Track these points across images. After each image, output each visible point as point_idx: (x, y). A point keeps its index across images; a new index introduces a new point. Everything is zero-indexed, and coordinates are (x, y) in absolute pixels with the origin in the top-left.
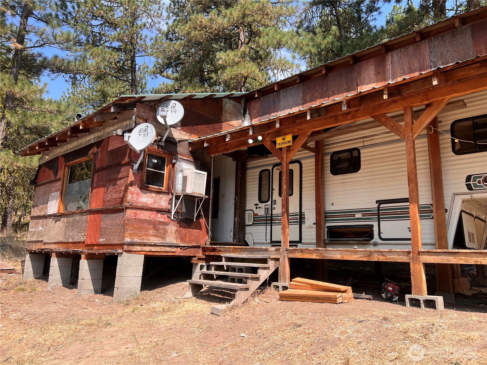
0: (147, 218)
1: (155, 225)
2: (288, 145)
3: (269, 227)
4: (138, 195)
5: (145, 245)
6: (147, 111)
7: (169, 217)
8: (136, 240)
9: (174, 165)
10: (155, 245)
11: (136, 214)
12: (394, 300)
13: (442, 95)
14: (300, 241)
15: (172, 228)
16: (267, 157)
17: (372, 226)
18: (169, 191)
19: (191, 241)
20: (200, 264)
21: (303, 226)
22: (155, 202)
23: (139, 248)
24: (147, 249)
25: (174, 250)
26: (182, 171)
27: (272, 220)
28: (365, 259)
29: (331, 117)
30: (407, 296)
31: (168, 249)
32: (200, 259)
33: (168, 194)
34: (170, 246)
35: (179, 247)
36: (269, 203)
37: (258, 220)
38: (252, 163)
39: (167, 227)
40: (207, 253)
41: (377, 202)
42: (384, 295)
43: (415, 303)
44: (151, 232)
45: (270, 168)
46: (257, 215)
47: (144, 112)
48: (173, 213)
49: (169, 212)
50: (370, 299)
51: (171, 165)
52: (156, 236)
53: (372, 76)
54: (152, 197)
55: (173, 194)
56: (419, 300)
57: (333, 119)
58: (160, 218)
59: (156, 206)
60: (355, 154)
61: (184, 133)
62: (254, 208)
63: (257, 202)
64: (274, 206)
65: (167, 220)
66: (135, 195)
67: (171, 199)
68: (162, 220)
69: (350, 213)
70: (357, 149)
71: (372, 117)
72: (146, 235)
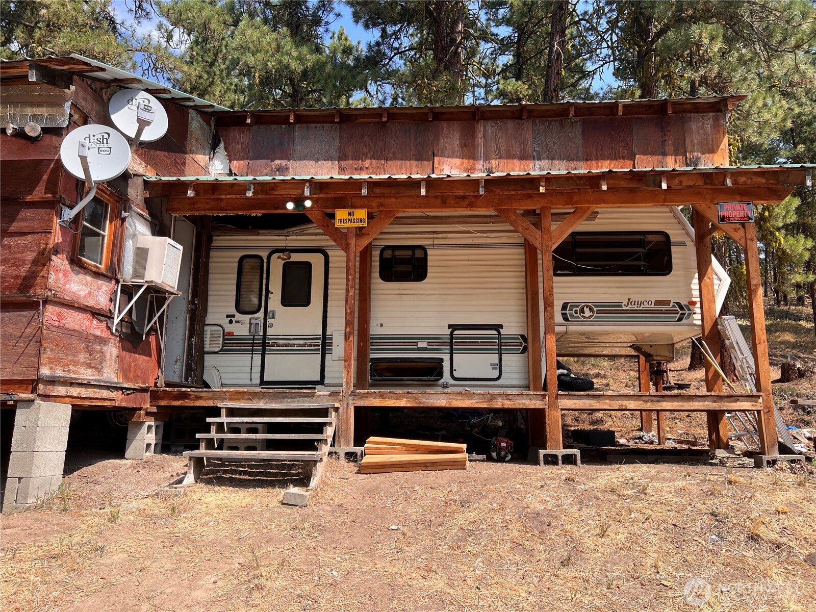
0: (77, 327)
1: (89, 342)
2: (360, 225)
3: (257, 358)
4: (65, 275)
5: (72, 384)
6: (89, 98)
7: (109, 328)
8: (59, 373)
9: (123, 220)
10: (88, 385)
11: (60, 317)
12: (507, 459)
13: (589, 202)
14: (321, 382)
15: (112, 350)
16: (258, 234)
17: (442, 360)
18: (111, 274)
19: (136, 379)
20: (147, 423)
21: (328, 357)
22: (90, 294)
23: (61, 390)
24: (75, 391)
25: (113, 394)
26: (134, 236)
27: (264, 344)
28: (485, 405)
29: (436, 197)
30: (542, 452)
31: (105, 393)
32: (148, 414)
33: (110, 279)
34: (108, 388)
35: (121, 389)
36: (261, 314)
37: (231, 344)
38: (220, 240)
39: (105, 348)
40: (163, 403)
41: (450, 326)
42: (494, 454)
43: (552, 460)
44: (82, 357)
45: (264, 254)
46: (230, 334)
47: (85, 99)
48: (116, 321)
49: (109, 316)
50: (483, 461)
51: (119, 221)
52: (89, 366)
53: (457, 148)
54: (86, 285)
55: (117, 282)
56: (556, 456)
57: (439, 201)
58: (97, 328)
59: (91, 303)
60: (419, 254)
61: (139, 161)
62: (225, 322)
63: (233, 311)
64: (269, 321)
65: (105, 334)
66: (60, 275)
67: (115, 292)
68: (98, 333)
69: (410, 341)
70: (422, 248)
71: (496, 210)
72: (75, 363)
